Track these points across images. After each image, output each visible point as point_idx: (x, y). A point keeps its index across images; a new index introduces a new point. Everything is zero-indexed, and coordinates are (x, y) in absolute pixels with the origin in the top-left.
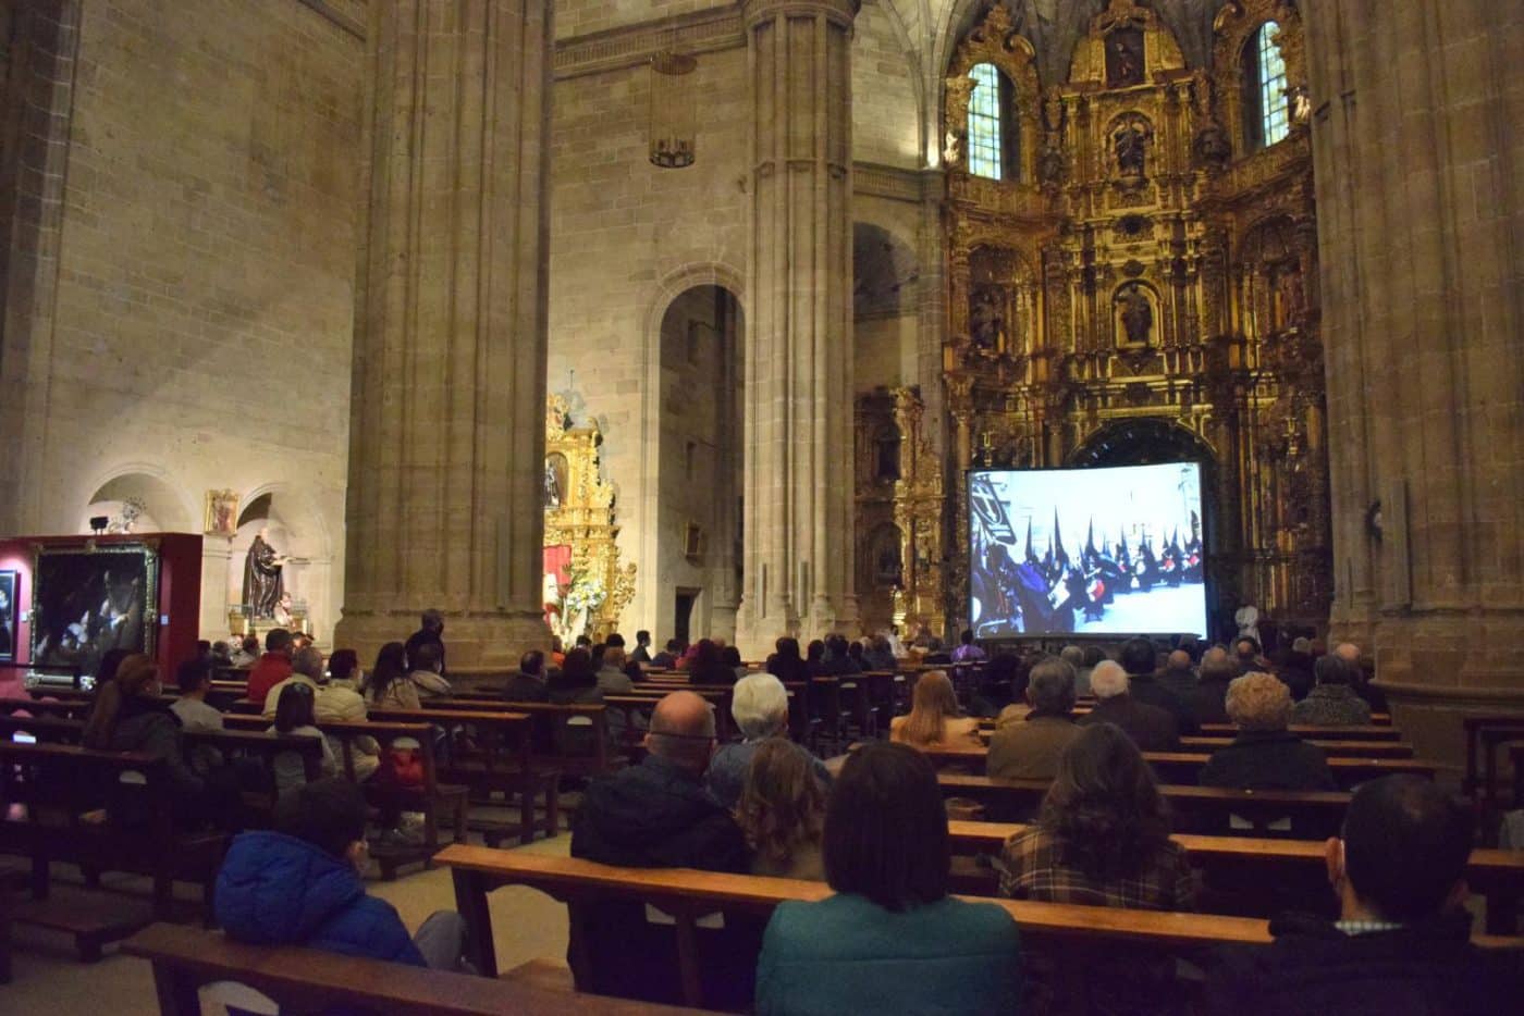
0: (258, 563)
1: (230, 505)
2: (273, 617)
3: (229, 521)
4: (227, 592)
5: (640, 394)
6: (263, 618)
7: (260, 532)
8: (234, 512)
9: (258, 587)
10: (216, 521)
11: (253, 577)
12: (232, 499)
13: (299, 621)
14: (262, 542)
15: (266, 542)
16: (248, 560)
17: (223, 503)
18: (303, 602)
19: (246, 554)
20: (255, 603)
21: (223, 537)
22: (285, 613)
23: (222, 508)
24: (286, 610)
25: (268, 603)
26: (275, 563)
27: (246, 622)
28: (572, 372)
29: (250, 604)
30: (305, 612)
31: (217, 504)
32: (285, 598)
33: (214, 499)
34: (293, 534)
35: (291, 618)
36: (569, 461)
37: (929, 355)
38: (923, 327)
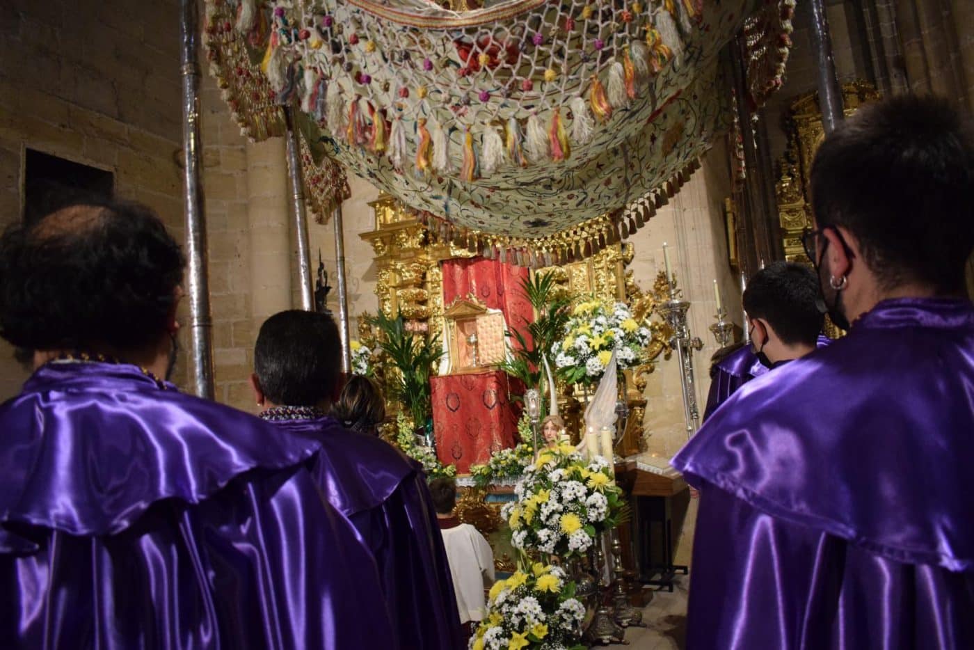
37: (880, 41)
38: (866, 10)
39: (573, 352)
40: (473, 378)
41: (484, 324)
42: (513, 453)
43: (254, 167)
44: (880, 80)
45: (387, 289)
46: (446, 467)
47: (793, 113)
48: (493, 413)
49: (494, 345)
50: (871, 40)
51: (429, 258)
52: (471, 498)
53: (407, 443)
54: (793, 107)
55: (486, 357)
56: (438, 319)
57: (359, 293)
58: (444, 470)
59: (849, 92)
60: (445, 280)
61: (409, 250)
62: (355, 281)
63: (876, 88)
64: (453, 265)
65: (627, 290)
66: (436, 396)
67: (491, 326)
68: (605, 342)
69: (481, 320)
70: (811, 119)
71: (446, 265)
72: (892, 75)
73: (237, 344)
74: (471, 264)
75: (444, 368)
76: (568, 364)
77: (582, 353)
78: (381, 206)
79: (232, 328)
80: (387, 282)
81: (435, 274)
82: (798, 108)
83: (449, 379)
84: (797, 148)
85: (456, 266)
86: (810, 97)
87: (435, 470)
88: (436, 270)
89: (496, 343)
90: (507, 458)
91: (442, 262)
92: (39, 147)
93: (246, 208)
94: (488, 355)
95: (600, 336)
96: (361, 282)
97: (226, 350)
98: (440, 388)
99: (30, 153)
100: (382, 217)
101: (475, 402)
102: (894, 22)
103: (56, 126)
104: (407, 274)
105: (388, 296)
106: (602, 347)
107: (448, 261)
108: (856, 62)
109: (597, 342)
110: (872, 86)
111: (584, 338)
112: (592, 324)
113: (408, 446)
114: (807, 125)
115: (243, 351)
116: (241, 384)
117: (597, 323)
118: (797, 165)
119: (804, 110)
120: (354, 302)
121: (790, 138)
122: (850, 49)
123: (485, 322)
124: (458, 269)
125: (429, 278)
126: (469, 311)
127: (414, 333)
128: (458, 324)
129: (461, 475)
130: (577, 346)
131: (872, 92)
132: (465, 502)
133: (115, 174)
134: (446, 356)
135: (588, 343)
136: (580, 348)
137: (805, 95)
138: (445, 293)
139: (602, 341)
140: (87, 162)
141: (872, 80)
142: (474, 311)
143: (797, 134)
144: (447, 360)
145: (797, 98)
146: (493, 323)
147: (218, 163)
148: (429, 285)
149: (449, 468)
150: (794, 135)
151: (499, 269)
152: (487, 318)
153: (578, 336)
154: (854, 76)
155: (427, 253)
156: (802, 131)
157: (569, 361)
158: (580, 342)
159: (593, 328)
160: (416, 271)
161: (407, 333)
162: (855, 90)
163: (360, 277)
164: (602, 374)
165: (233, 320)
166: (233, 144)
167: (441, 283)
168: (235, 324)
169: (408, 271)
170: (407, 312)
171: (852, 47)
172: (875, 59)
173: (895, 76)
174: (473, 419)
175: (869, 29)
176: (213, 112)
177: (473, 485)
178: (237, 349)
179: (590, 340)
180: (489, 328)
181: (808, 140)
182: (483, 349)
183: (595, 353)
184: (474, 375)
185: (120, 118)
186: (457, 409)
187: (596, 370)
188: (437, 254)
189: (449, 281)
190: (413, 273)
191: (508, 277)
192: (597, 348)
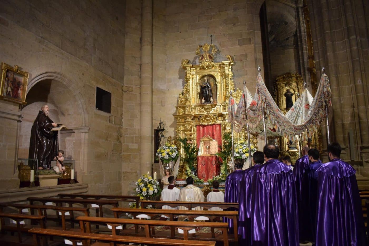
0: (41, 129)
1: (22, 79)
2: (51, 168)
3: (20, 91)
4: (17, 149)
5: (253, 45)
6: (44, 169)
7: (43, 108)
8: (24, 85)
9: (41, 147)
10: (9, 89)
11: (38, 139)
12: (22, 75)
13: (68, 170)
14: (44, 114)
15: (47, 115)
16: (34, 128)
17: (16, 76)
18: (70, 158)
19: (32, 124)
20: (39, 158)
21: (15, 103)
22: (60, 165)
23: (14, 79)
24: (60, 162)
25: (48, 158)
26: (54, 129)
27: (32, 172)
28: (211, 36)
29: (35, 158)
30: (71, 164)
31: (10, 75)
32: (60, 154)
33: (8, 71)
34: (63, 114)
35: (64, 168)
36: (217, 80)
37: (303, 62)
38: (300, 52)
39: (238, 153)
40: (209, 157)
41: (212, 144)
42: (220, 177)
43: (144, 93)
44: (302, 74)
45: (180, 131)
46: (201, 179)
47: (277, 81)
48: (214, 166)
49: (215, 149)
50: (301, 61)
51: (193, 124)
52: (207, 188)
53: (189, 173)
54: (277, 79)
55: (212, 152)
56: (194, 140)
57: (168, 130)
58: (201, 180)
59: (293, 77)
60: (197, 130)
61: (189, 121)
62: (167, 127)
63: (301, 76)
64: (200, 127)
65: (245, 137)
66: (199, 161)
67: (214, 144)
68: (247, 151)
69: (211, 142)
70: (281, 83)
71: (198, 126)
72: (306, 73)
73: (136, 143)
74: (205, 127)
75: (199, 154)
76: (237, 156)
77: (241, 153)
78: (179, 108)
79: (135, 138)
80: (180, 129)
81: (195, 128)
82: (278, 80)
83: (202, 157)
84: (277, 92)
85: (201, 127)
86: (282, 77)
87: (198, 180)
88: (195, 127)
89: (215, 148)
90: (218, 178)
91: (197, 125)
92: (99, 86)
93: (140, 105)
94: (213, 151)
95: (245, 149)
96: (169, 127)
97: (133, 144)
98: (200, 159)
99: (97, 88)
100: (179, 111)
101: (209, 163)
102: (308, 57)
103: (101, 80)
104: (188, 128)
105: (180, 133)
106: (246, 152)
107: (198, 125)
108: (296, 67)
109: (244, 151)
110: (300, 76)
111: (241, 150)
112: (243, 146)
113: (190, 174)
114: (280, 85)
115: (137, 145)
116: (136, 154)
117: (244, 146)
118: (276, 97)
119: (279, 80)
120: (166, 133)
121: (275, 88)
122: (294, 63)
123: (213, 143)
124: (201, 128)
125: (193, 129)
126: (207, 139)
127: (190, 144)
128: (204, 142)
129: (205, 182)
130: (239, 151)
131: (300, 78)
132: (205, 189)
133: (112, 93)
134: (200, 151)
135: (242, 151)
136: (240, 152)
137: (280, 76)
138: (197, 134)
139: (246, 150)
140: (107, 90)
141: (300, 74)
142: (209, 140)
143: (277, 87)
144: (200, 152)
145: (278, 77)
146: (215, 144)
147: (132, 91)
148: (192, 131)
149: (202, 180)
150: (276, 88)
151: (213, 129)
152: (213, 142)
153: (240, 149)
154: (295, 71)
155: (192, 122)
156: (279, 87)
157: (238, 155)
158: (240, 150)
159: (243, 147)
160: (190, 127)
161: (188, 144)
162: (295, 76)
163: (168, 126)
164: (246, 159)
165: (135, 136)
166: (137, 86)
167: (196, 131)
168: (135, 137)
169: (188, 127)
170: (188, 138)
171: (295, 62)
172: (302, 67)
173: (307, 73)
174: (209, 168)
175: (301, 58)
176: (132, 76)
177: (208, 184)
178: (135, 144)
179: (243, 150)
180: (214, 145)
181: (280, 89)
182: (212, 150)
183: (244, 153)
184: (210, 156)
185: (113, 78)
186: (204, 165)
187: (245, 157)
188: (196, 123)
189: (199, 131)
190: (189, 128)
191: (215, 131)
192: (245, 152)
